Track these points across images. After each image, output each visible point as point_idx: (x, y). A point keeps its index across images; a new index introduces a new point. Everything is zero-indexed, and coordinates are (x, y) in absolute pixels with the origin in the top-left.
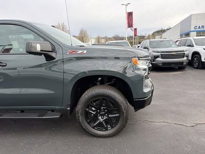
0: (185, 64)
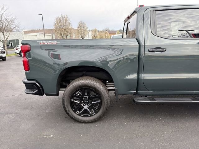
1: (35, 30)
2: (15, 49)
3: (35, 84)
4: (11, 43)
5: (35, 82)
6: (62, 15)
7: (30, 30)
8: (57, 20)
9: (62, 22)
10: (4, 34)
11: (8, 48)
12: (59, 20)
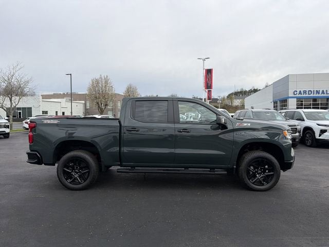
0: (297, 140)
1: (60, 94)
2: (24, 122)
3: (36, 154)
4: (20, 113)
5: (36, 153)
6: (101, 75)
7: (52, 93)
8: (93, 82)
9: (100, 85)
10: (11, 101)
11: (14, 121)
12: (96, 83)
